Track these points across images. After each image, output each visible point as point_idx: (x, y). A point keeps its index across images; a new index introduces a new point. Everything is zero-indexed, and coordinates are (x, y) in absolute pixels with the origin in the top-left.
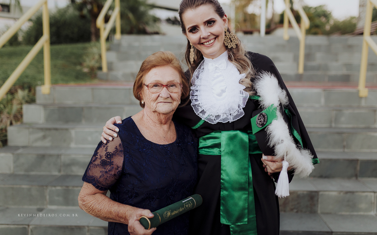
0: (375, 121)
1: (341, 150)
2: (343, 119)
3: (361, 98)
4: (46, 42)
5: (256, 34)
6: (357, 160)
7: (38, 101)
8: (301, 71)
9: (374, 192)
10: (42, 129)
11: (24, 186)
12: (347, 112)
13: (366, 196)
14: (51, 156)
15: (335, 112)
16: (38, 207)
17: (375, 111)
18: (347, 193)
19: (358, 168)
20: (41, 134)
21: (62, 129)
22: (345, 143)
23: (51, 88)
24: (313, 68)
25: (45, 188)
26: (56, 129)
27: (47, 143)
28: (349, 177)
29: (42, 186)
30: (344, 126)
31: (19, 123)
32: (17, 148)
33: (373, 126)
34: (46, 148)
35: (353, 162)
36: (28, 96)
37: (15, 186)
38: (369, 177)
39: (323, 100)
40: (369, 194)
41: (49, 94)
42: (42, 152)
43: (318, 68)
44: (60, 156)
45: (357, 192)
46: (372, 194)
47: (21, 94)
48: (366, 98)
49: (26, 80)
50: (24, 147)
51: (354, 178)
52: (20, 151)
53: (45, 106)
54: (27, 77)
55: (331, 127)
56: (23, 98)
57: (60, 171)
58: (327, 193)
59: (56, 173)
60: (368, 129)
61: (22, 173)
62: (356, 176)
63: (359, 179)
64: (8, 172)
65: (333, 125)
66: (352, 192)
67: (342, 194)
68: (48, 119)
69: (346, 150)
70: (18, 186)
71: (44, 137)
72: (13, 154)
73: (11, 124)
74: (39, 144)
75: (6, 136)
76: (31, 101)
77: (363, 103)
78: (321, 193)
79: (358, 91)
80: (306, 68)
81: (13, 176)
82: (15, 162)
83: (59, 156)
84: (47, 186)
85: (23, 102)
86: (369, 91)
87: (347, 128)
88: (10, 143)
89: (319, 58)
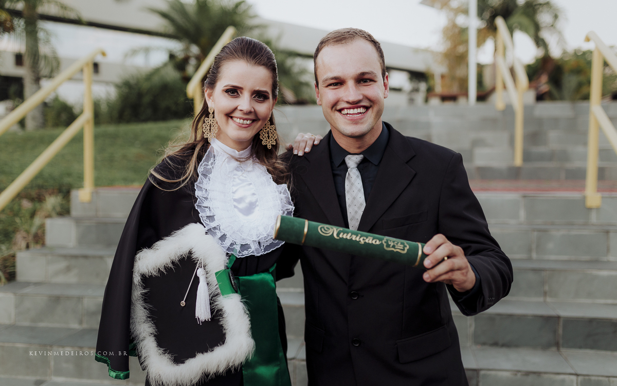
0: (608, 250)
1: (541, 299)
2: (550, 246)
3: (590, 209)
4: (88, 122)
5: (462, 101)
6: (558, 317)
7: (74, 212)
8: (518, 161)
9: (577, 375)
10: (65, 257)
11: (19, 345)
12: (558, 233)
13: (563, 381)
14: (68, 298)
15: (536, 233)
16: (38, 378)
17: (607, 232)
18: (528, 373)
19: (560, 331)
20: (63, 264)
21: (94, 257)
22: (546, 288)
23: (92, 193)
24: (542, 157)
25: (48, 348)
26: (85, 257)
27: (72, 278)
28: (546, 347)
29: (45, 345)
30: (553, 257)
31: (38, 247)
32: (27, 284)
33: (605, 259)
34: (69, 286)
35: (550, 321)
36: (62, 205)
37: (6, 345)
38: (580, 347)
39: (522, 214)
40: (566, 377)
41: (90, 202)
42: (57, 292)
43: (551, 157)
44: (82, 298)
45: (546, 373)
46: (574, 378)
47: (52, 202)
48: (598, 209)
49: (67, 180)
50: (37, 284)
51: (554, 349)
52: (27, 290)
53: (78, 221)
54: (69, 175)
55: (530, 259)
56: (54, 208)
57: (81, 322)
58: (493, 373)
59: (75, 326)
60: (595, 262)
61: (27, 324)
62: (557, 345)
63: (563, 350)
64: (6, 321)
65: (534, 256)
66: (538, 374)
67: (519, 374)
68: (82, 240)
69: (549, 299)
70: (11, 345)
71: (68, 269)
72: (15, 294)
73: (28, 247)
74: (60, 279)
75: (14, 266)
76: (64, 212)
77: (594, 218)
78: (482, 373)
79: (584, 198)
80: (527, 157)
81: (12, 328)
82: (17, 307)
83: (80, 299)
84: (51, 346)
85: (54, 214)
86: (603, 197)
87: (556, 261)
88: (20, 277)
89: (554, 140)
